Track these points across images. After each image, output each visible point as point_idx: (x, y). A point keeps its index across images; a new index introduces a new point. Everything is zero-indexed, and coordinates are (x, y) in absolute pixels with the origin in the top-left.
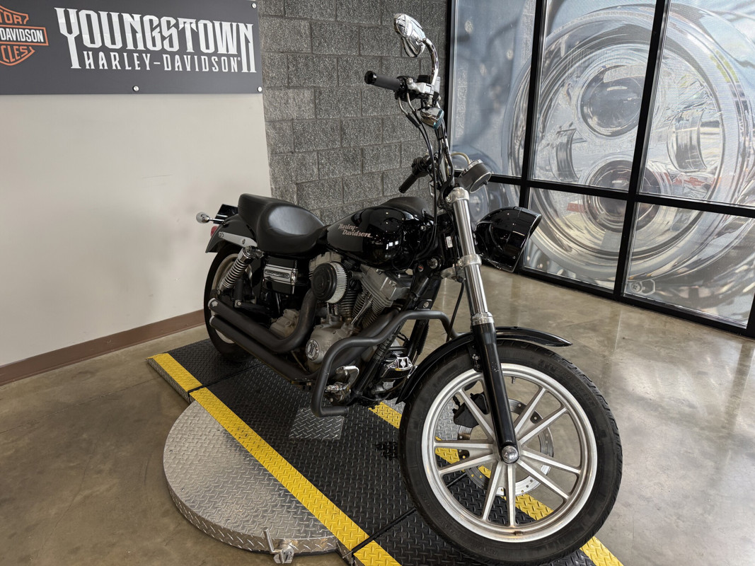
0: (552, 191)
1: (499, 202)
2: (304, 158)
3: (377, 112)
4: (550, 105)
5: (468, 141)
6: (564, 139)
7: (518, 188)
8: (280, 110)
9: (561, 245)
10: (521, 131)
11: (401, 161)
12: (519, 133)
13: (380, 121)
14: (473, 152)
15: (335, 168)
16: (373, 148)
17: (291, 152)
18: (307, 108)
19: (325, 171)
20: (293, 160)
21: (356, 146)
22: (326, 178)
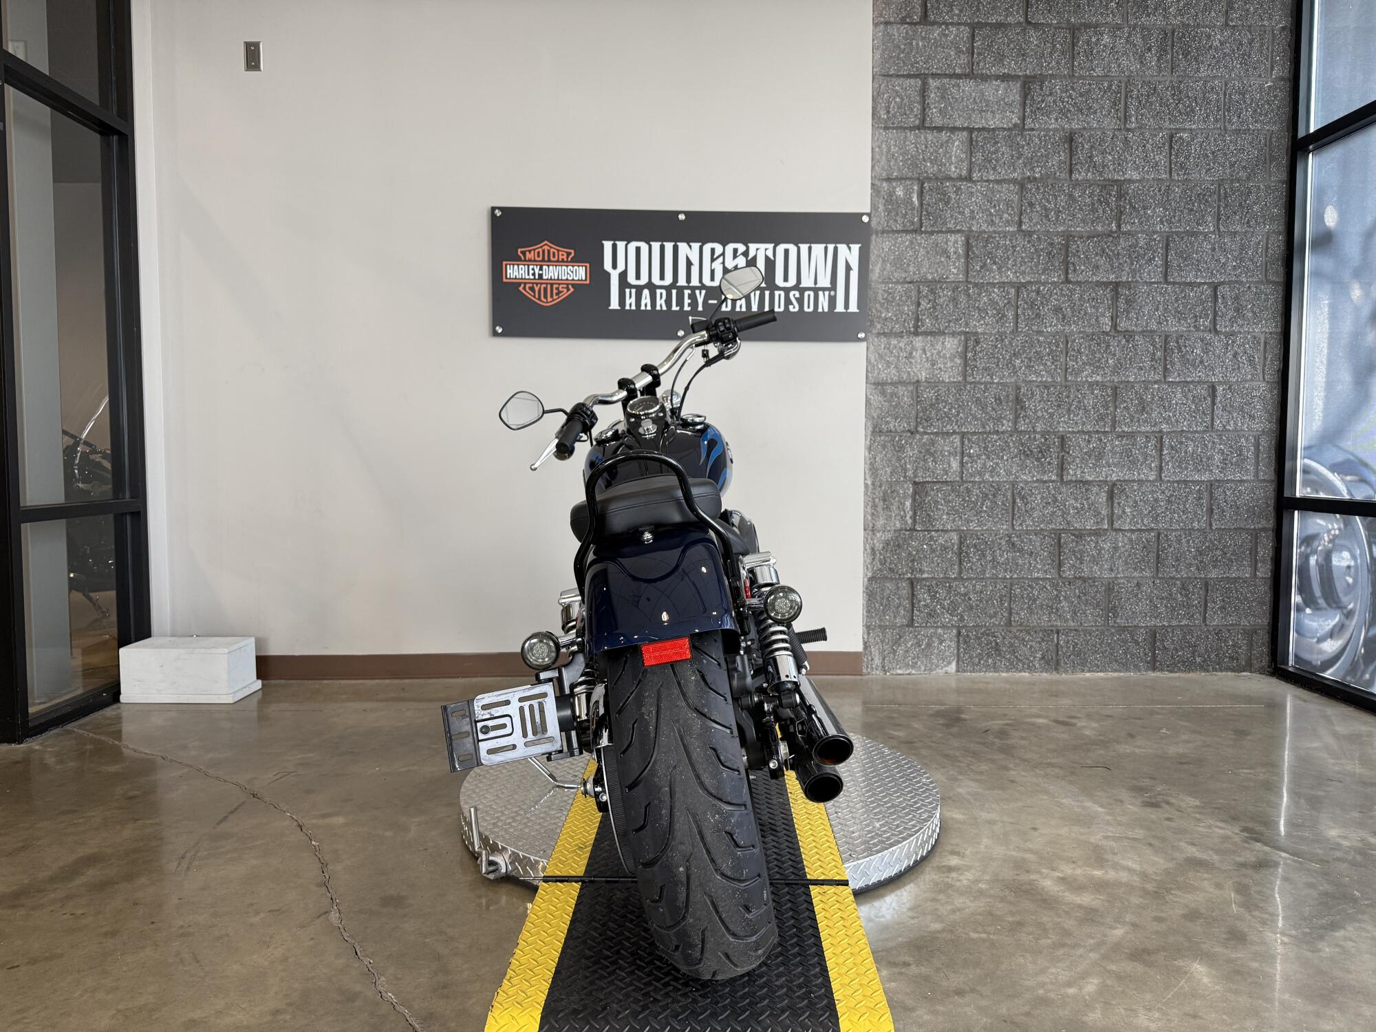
2: (933, 443)
3: (1103, 376)
5: (1330, 436)
8: (896, 367)
11: (1160, 469)
13: (1109, 391)
15: (997, 464)
16: (1092, 437)
17: (909, 431)
18: (949, 365)
19: (976, 468)
20: (911, 444)
21: (1049, 431)
22: (976, 479)
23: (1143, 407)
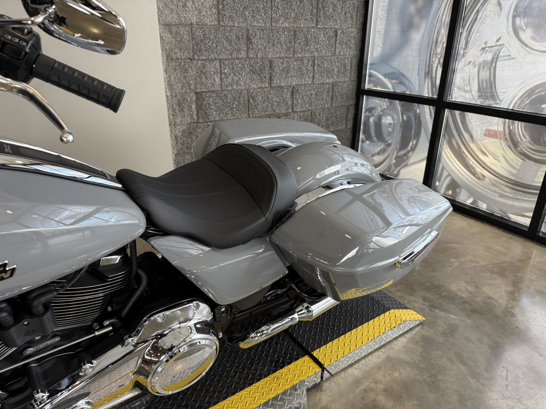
0: (468, 113)
1: (412, 122)
2: (204, 66)
3: (289, 23)
4: (477, 18)
5: (385, 59)
6: (489, 57)
7: (432, 109)
8: (178, 14)
9: (474, 173)
10: (441, 49)
11: (313, 77)
12: (439, 50)
13: (292, 33)
14: (391, 71)
15: (239, 78)
16: (283, 60)
17: (189, 58)
18: (209, 13)
19: (229, 82)
20: (191, 67)
21: (264, 57)
22: (230, 88)
23: (307, 43)
